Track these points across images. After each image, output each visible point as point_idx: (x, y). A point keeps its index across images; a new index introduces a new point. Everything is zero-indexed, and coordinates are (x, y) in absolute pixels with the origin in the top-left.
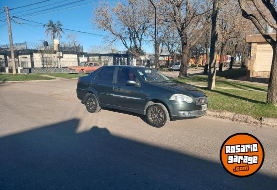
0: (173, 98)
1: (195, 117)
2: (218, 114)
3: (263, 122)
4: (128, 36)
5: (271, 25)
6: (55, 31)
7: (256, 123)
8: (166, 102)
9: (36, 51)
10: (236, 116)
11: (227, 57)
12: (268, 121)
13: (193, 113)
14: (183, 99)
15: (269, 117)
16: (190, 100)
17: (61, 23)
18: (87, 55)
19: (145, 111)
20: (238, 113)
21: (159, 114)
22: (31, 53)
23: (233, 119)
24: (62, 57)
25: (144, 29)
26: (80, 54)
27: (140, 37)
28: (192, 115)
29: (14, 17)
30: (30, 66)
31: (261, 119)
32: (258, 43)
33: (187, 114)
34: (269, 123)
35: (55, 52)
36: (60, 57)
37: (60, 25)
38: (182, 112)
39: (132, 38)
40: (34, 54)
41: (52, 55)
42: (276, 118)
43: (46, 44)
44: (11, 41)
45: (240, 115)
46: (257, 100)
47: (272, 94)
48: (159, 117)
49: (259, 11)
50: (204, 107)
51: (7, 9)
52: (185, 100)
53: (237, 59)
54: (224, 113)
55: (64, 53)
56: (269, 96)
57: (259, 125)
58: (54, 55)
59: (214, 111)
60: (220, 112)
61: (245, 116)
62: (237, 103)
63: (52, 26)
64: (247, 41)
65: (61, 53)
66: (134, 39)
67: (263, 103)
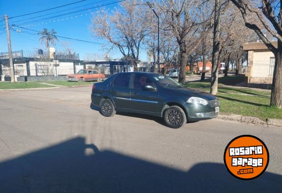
0: (189, 101)
1: (210, 118)
2: (226, 116)
3: (269, 123)
4: (126, 44)
5: (273, 34)
6: (49, 39)
7: (263, 124)
8: (184, 104)
9: (32, 59)
10: (243, 118)
11: (221, 65)
12: (273, 122)
13: (208, 115)
14: (199, 101)
15: (274, 118)
16: (205, 102)
17: (55, 31)
18: (83, 63)
19: (162, 113)
20: (245, 115)
21: (176, 116)
22: (27, 61)
23: (241, 121)
24: (58, 65)
25: (142, 37)
26: (76, 62)
27: (137, 45)
28: (207, 117)
29: (13, 25)
30: (26, 74)
31: (267, 120)
32: (255, 51)
33: (203, 115)
34: (275, 124)
35: (52, 60)
36: (56, 65)
37: (55, 33)
38: (198, 114)
39: (130, 46)
40: (30, 62)
41: (48, 63)
42: (280, 118)
43: (41, 52)
44: (10, 49)
45: (247, 117)
46: (260, 103)
47: (275, 98)
48: (177, 119)
49: (262, 22)
50: (217, 109)
51: (6, 18)
52: (201, 102)
53: (230, 66)
54: (232, 116)
55: (61, 61)
56: (273, 99)
57: (266, 125)
58: (51, 63)
59: (222, 114)
60: (228, 115)
61: (251, 118)
62: (242, 106)
63: (47, 34)
64: (244, 49)
65: (58, 61)
66: (131, 46)
67: (266, 106)
